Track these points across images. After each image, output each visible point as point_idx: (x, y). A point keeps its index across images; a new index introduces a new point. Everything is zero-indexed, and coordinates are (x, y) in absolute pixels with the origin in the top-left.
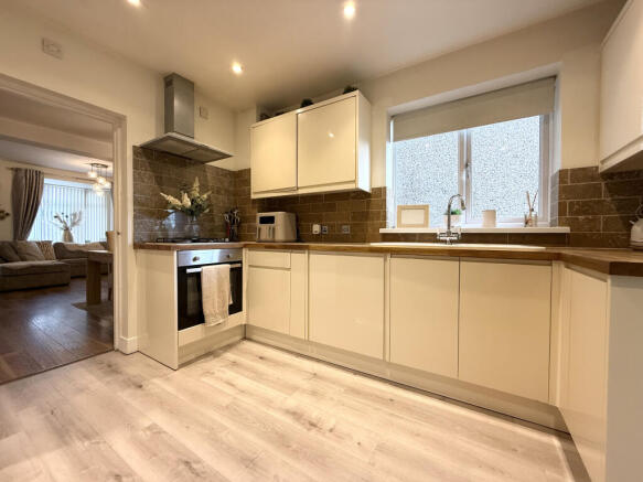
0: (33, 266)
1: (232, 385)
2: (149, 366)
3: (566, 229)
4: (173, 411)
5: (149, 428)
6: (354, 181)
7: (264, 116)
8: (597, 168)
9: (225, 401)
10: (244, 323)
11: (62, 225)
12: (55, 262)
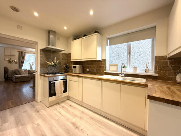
0: (22, 76)
1: (60, 113)
2: (42, 106)
3: (156, 75)
4: (44, 120)
5: (37, 124)
6: (96, 58)
7: (75, 39)
8: (167, 56)
9: (57, 118)
10: (67, 95)
11: (30, 65)
12: (28, 75)
